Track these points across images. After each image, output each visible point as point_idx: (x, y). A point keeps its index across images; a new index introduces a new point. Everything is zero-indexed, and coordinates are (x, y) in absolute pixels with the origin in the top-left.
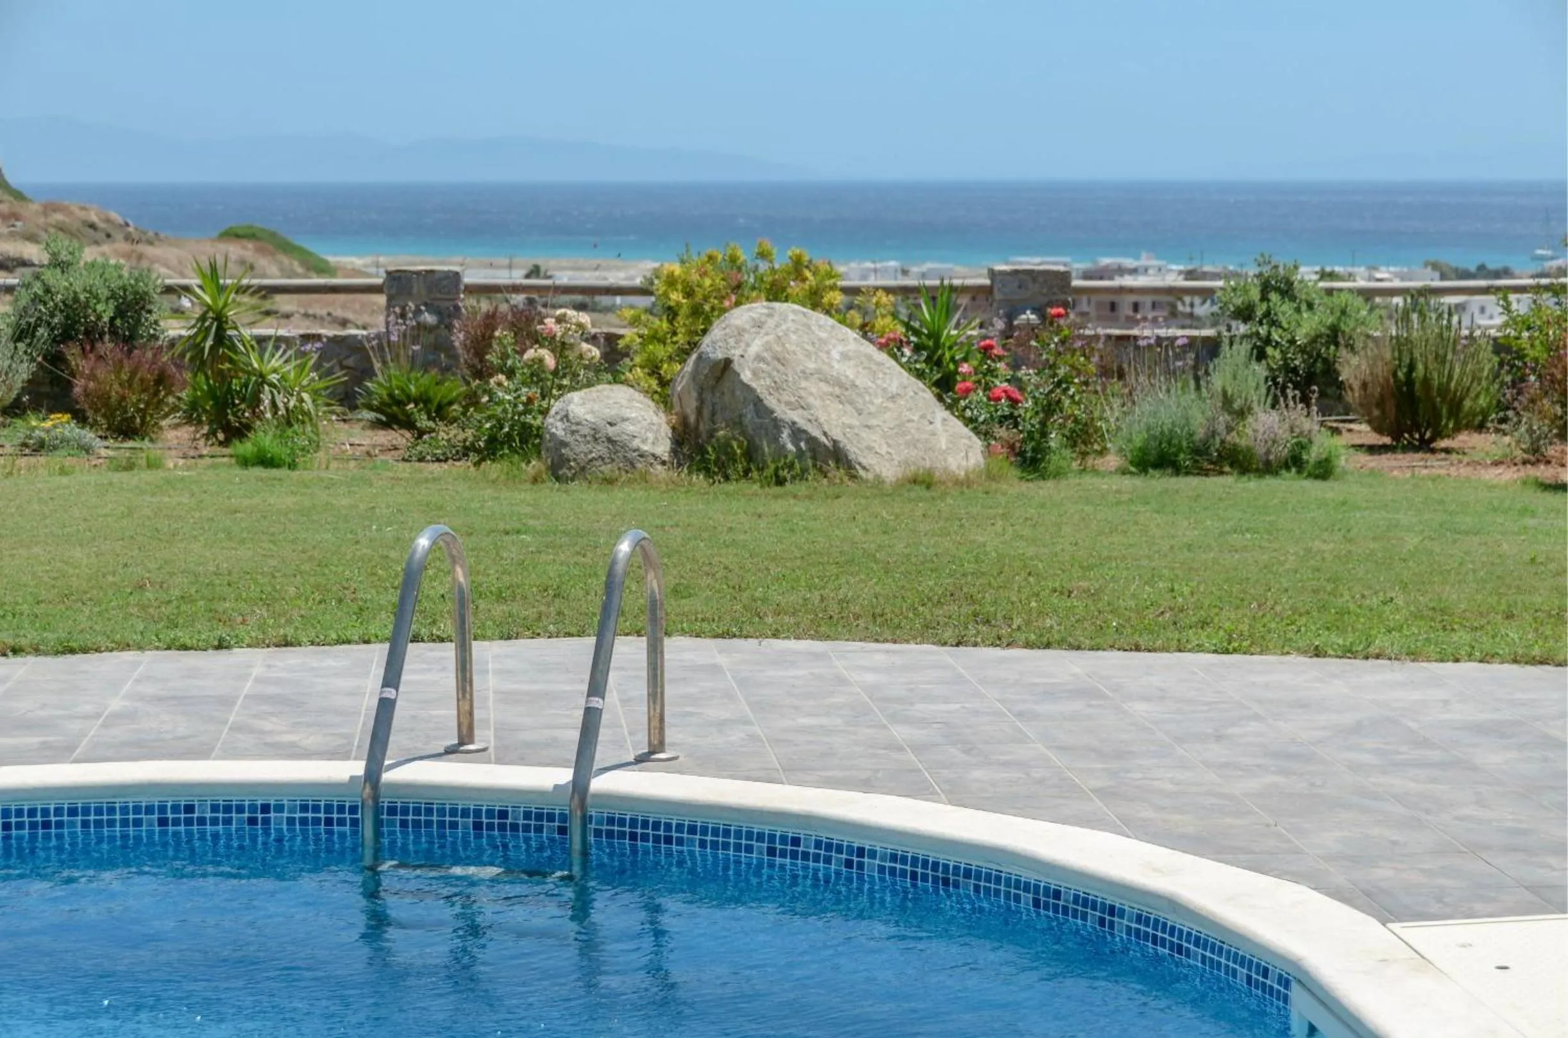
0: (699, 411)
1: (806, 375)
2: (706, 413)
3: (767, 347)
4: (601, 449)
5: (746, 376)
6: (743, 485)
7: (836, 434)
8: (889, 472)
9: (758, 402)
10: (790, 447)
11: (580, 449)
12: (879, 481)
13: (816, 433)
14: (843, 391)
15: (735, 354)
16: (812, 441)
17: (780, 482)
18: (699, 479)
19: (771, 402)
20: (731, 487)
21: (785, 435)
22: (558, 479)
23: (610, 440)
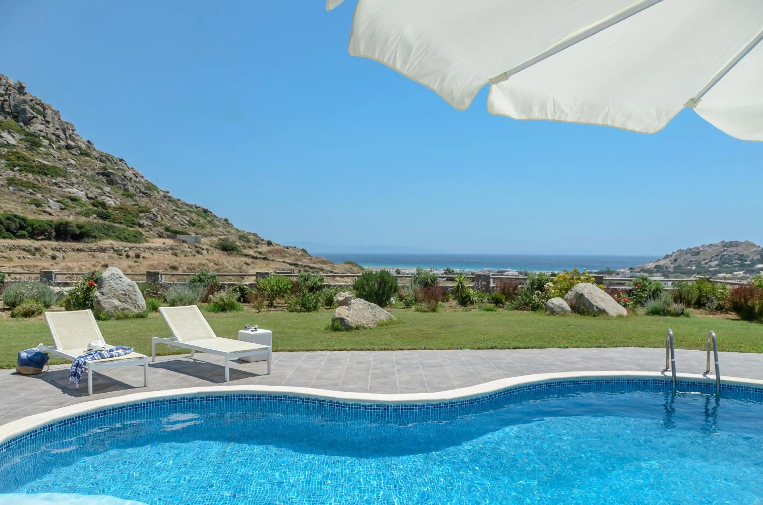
0: (576, 303)
1: (596, 296)
2: (578, 303)
3: (588, 291)
4: (560, 310)
5: (586, 297)
6: (588, 317)
7: (603, 307)
8: (615, 315)
9: (589, 301)
10: (596, 310)
11: (557, 310)
12: (613, 317)
13: (600, 307)
14: (603, 300)
15: (583, 292)
16: (600, 309)
17: (595, 316)
18: (579, 315)
19: (591, 301)
20: (585, 317)
21: (595, 307)
22: (553, 315)
23: (561, 308)
